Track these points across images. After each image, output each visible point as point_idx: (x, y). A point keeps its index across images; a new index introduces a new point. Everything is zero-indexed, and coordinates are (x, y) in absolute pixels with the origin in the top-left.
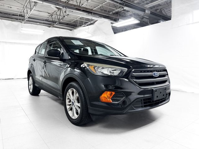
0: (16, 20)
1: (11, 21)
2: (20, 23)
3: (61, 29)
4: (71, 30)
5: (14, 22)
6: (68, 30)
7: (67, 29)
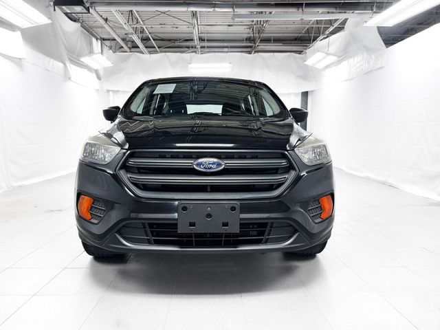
0: (187, 49)
1: (179, 54)
2: (194, 54)
3: (275, 54)
4: (300, 52)
5: (183, 55)
6: (293, 54)
7: (291, 52)
